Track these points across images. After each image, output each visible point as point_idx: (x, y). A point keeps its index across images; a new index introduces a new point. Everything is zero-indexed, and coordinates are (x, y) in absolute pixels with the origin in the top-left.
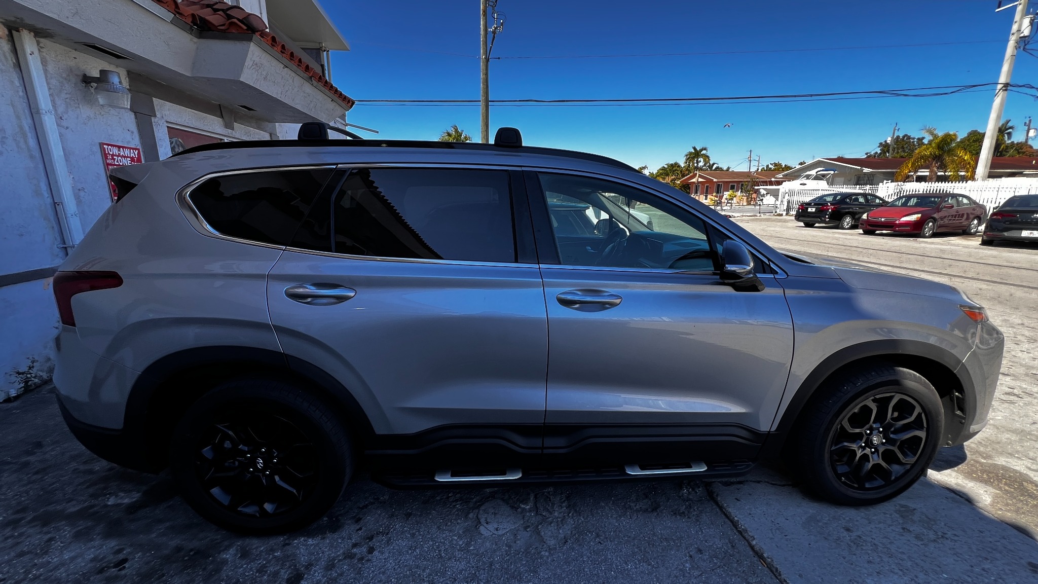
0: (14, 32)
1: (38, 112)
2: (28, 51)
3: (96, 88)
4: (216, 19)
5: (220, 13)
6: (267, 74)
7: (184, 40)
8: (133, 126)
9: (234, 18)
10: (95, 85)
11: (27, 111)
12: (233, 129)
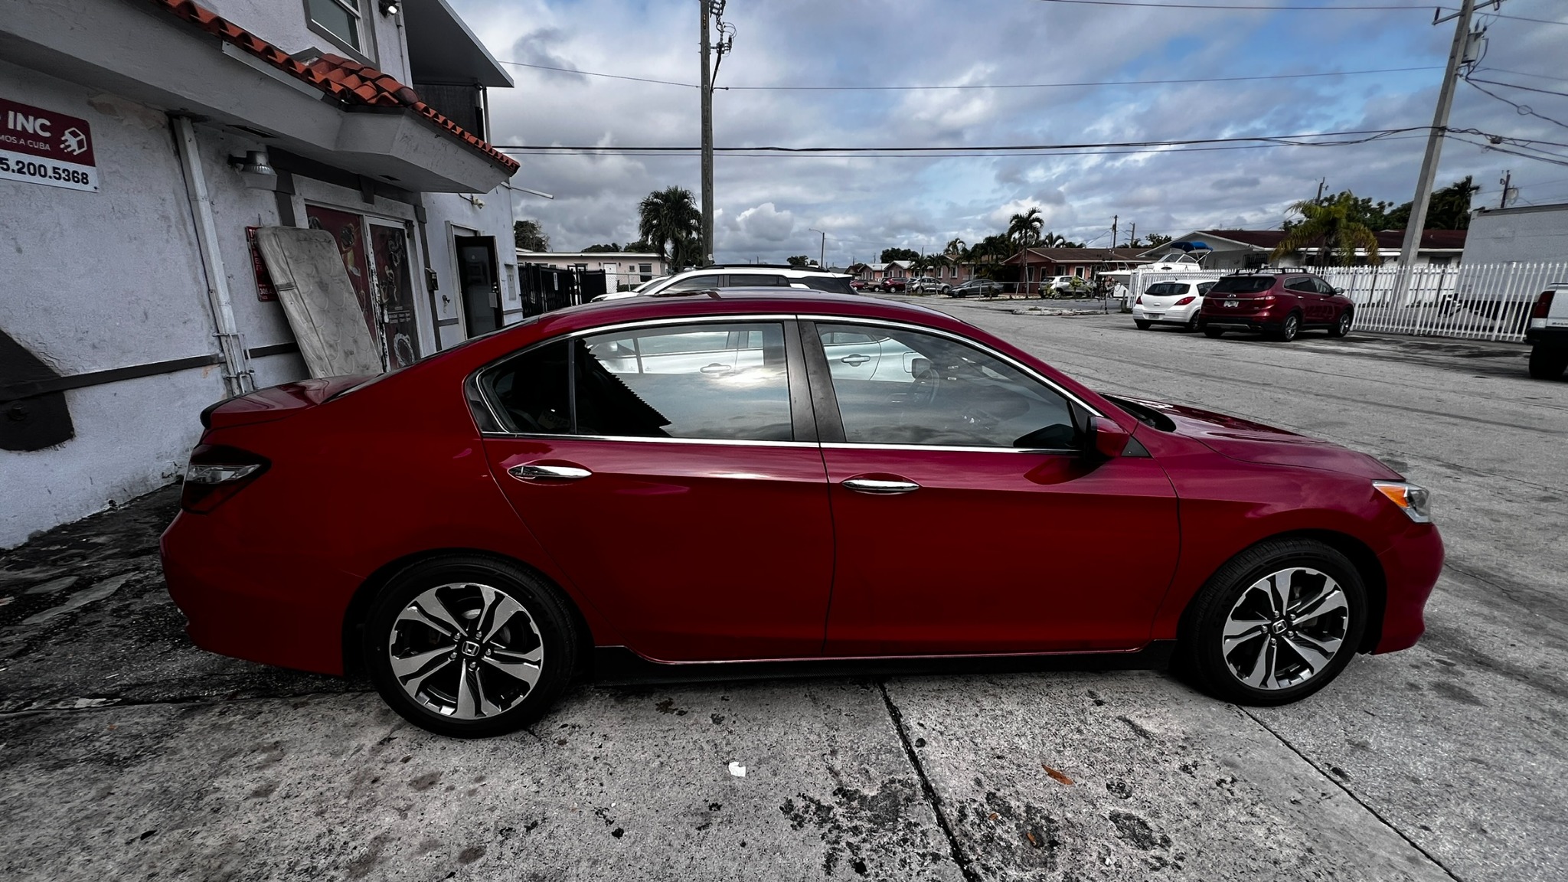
0: (174, 120)
1: (196, 200)
2: (187, 139)
3: (243, 170)
4: (366, 92)
5: (369, 83)
6: (417, 146)
7: (330, 117)
8: (274, 208)
9: (386, 91)
10: (242, 166)
11: (186, 199)
12: (372, 203)
